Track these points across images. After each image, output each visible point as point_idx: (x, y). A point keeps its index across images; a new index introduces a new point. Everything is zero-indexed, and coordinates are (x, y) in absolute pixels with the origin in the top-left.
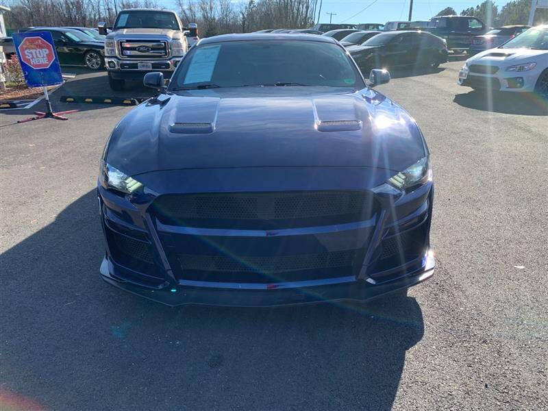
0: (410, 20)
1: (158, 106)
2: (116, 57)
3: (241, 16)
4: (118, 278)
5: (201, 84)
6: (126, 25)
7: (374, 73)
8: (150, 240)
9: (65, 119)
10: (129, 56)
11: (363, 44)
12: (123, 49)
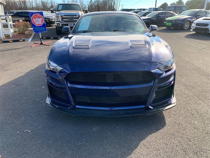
0: (156, 7)
1: (68, 39)
2: (60, 22)
3: (88, 6)
4: (52, 105)
5: (84, 31)
6: (62, 9)
7: (151, 26)
8: (65, 90)
9: (49, 45)
10: (65, 21)
11: (146, 16)
12: (63, 18)
